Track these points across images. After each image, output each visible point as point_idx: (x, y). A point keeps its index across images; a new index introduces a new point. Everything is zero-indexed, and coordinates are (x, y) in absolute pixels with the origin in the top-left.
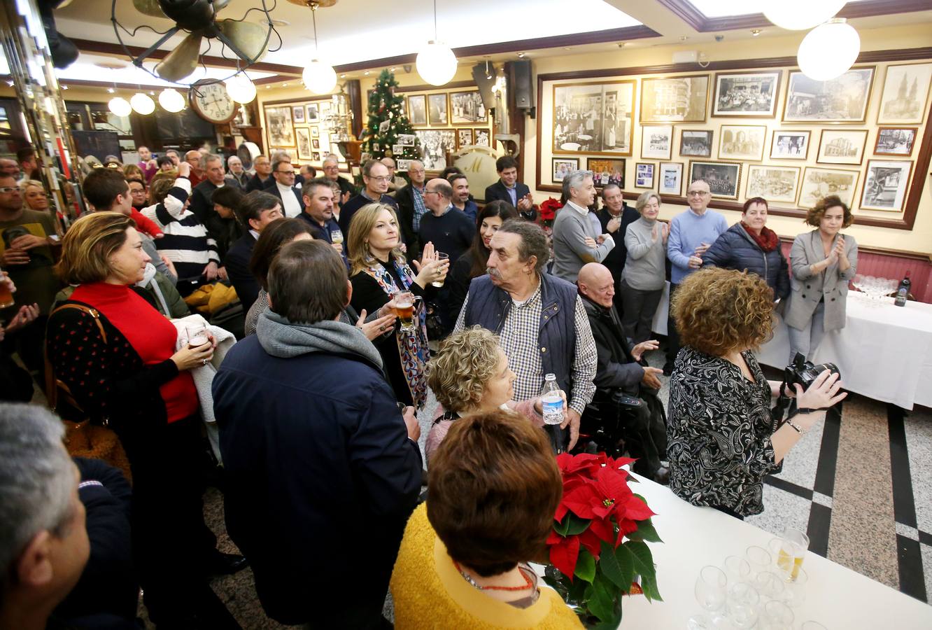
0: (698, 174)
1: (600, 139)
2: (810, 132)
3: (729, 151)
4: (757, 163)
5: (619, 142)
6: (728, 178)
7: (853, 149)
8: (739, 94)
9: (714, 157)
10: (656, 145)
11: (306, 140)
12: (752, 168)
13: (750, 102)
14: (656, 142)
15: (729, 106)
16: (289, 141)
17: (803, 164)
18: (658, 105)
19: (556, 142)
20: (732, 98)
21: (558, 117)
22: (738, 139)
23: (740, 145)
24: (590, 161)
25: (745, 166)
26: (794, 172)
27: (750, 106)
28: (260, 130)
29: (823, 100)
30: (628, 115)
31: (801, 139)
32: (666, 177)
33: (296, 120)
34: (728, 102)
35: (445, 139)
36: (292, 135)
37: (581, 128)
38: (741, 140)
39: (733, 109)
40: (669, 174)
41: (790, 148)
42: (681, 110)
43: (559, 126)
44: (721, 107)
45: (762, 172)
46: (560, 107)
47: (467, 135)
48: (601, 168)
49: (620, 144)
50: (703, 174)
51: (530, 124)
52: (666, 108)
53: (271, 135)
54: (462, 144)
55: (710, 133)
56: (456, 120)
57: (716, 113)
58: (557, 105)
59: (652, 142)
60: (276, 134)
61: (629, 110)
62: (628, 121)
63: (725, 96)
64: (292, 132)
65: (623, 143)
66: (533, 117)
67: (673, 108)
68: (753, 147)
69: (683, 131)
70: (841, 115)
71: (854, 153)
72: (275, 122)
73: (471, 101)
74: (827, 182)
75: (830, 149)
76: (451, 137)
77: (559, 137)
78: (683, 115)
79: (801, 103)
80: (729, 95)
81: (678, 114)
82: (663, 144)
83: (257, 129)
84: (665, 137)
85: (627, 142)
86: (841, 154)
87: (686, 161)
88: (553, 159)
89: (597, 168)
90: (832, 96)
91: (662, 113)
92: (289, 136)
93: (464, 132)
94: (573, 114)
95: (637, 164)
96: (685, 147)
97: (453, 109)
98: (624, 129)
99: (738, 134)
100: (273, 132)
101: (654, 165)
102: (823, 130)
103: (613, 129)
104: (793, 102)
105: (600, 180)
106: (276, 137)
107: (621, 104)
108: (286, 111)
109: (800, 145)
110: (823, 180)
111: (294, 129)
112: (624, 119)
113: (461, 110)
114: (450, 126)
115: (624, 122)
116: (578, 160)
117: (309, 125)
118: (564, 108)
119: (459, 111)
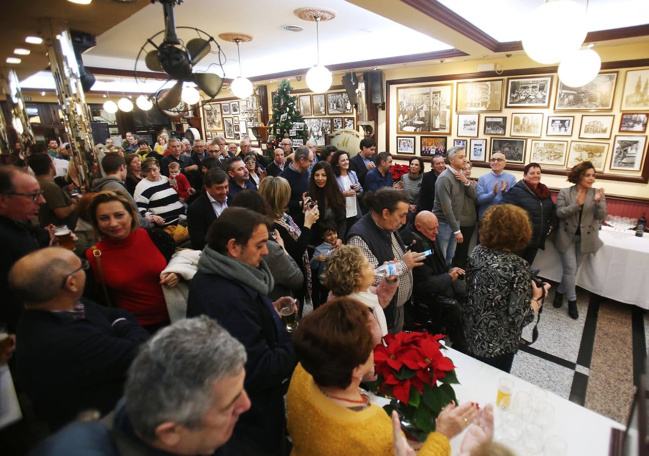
0: (497, 146)
1: (429, 124)
2: (574, 117)
3: (518, 131)
4: (537, 139)
5: (442, 126)
6: (517, 149)
7: (604, 128)
8: (524, 92)
9: (507, 135)
10: (468, 127)
11: (230, 125)
12: (534, 142)
13: (532, 97)
14: (467, 125)
15: (517, 100)
16: (219, 127)
17: (569, 139)
18: (469, 101)
19: (399, 125)
20: (519, 95)
21: (401, 109)
22: (524, 123)
23: (525, 127)
24: (423, 139)
25: (529, 141)
26: (563, 145)
27: (531, 100)
28: (200, 120)
29: (582, 95)
30: (448, 107)
31: (567, 122)
32: (475, 148)
33: (224, 113)
34: (517, 97)
35: (324, 124)
36: (221, 123)
37: (416, 116)
38: (526, 123)
39: (520, 102)
40: (476, 147)
41: (560, 128)
42: (484, 104)
43: (401, 115)
44: (512, 101)
45: (541, 144)
46: (401, 102)
47: (339, 122)
48: (430, 143)
49: (443, 127)
50: (500, 146)
51: (382, 114)
52: (474, 102)
54: (335, 128)
55: (505, 119)
56: (331, 112)
57: (508, 105)
58: (399, 101)
59: (464, 125)
60: (210, 122)
61: (448, 104)
62: (448, 111)
63: (514, 94)
64: (220, 120)
65: (445, 126)
66: (383, 109)
67: (479, 102)
68: (534, 128)
69: (486, 117)
70: (595, 105)
71: (604, 131)
72: (210, 114)
73: (341, 99)
74: (586, 151)
75: (588, 128)
76: (328, 123)
77: (401, 123)
78: (486, 107)
79: (567, 97)
80: (517, 93)
81: (482, 106)
82: (472, 126)
83: (198, 119)
84: (474, 122)
85: (448, 125)
86: (595, 131)
87: (488, 138)
88: (397, 137)
89: (428, 143)
90: (589, 92)
91: (471, 106)
92: (219, 123)
93: (337, 119)
94: (410, 107)
95: (455, 140)
96: (487, 128)
97: (330, 104)
98: (445, 117)
99: (524, 119)
100: (208, 121)
101: (466, 140)
102: (583, 116)
103: (438, 117)
104: (562, 97)
105: (430, 152)
106: (211, 124)
107: (443, 99)
108: (217, 107)
109: (567, 126)
110: (584, 149)
111: (223, 118)
112: (445, 110)
113: (335, 105)
114: (328, 116)
115: (445, 112)
116: (414, 138)
117: (232, 116)
118: (404, 103)
119: (333, 105)
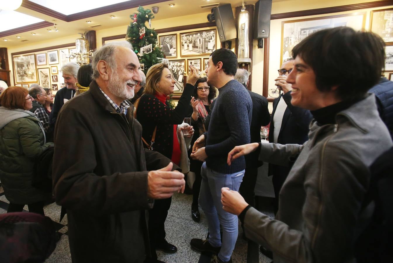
11: (47, 76)
16: (32, 78)
18: (388, 31)
21: (286, 46)
28: (8, 72)
33: (39, 63)
35: (175, 67)
36: (35, 74)
43: (286, 52)
46: (288, 38)
47: (196, 63)
51: (258, 53)
53: (17, 75)
56: (184, 53)
58: (285, 36)
60: (21, 74)
64: (34, 72)
66: (260, 47)
72: (21, 65)
73: (200, 38)
76: (180, 66)
83: (6, 71)
92: (33, 74)
93: (193, 62)
97: (183, 45)
100: (19, 73)
106: (22, 76)
108: (31, 59)
111: (37, 70)
113: (191, 45)
114: (179, 58)
117: (50, 66)
118: (291, 38)
119: (188, 46)
